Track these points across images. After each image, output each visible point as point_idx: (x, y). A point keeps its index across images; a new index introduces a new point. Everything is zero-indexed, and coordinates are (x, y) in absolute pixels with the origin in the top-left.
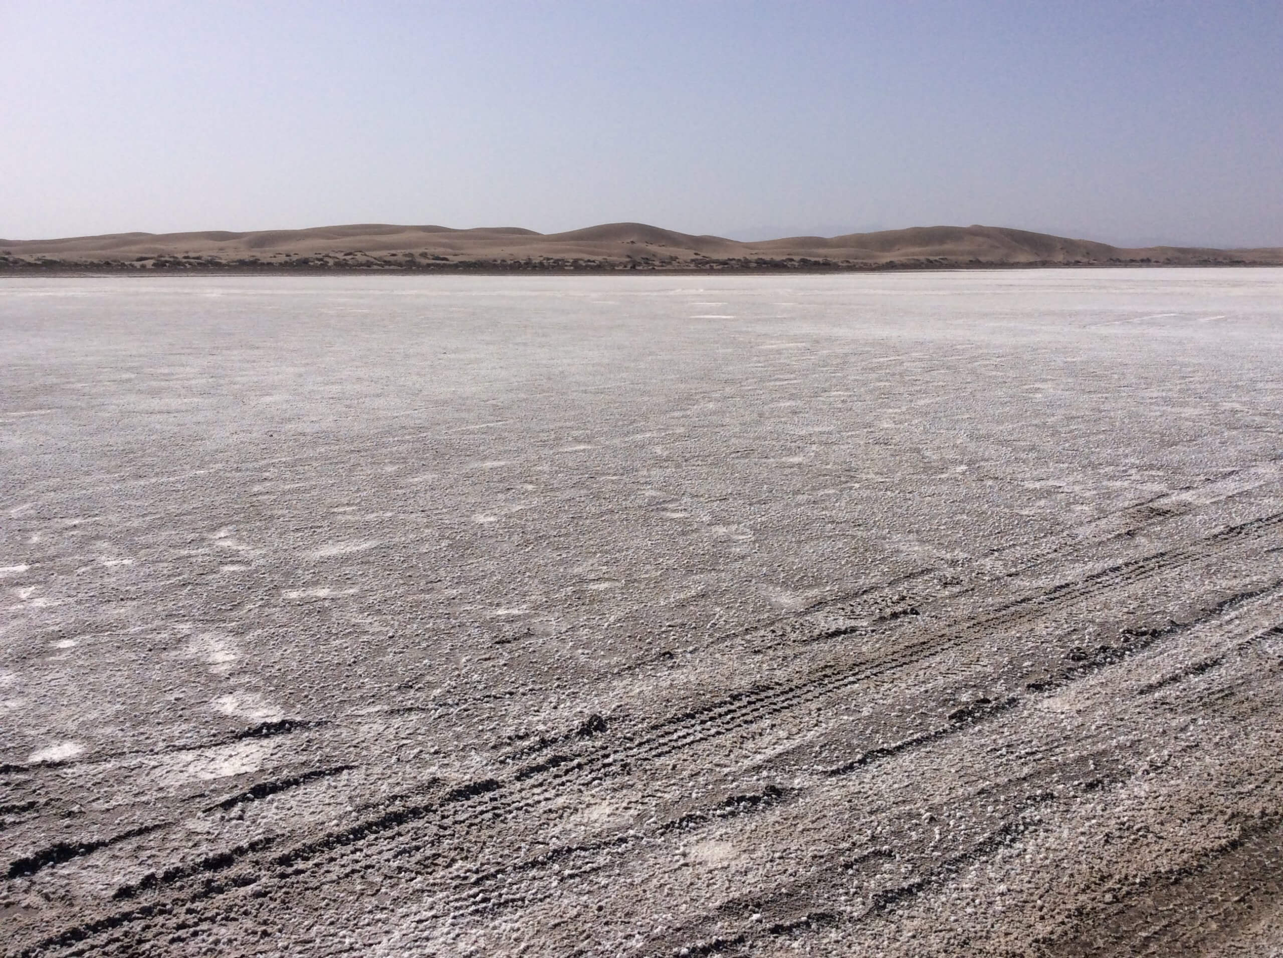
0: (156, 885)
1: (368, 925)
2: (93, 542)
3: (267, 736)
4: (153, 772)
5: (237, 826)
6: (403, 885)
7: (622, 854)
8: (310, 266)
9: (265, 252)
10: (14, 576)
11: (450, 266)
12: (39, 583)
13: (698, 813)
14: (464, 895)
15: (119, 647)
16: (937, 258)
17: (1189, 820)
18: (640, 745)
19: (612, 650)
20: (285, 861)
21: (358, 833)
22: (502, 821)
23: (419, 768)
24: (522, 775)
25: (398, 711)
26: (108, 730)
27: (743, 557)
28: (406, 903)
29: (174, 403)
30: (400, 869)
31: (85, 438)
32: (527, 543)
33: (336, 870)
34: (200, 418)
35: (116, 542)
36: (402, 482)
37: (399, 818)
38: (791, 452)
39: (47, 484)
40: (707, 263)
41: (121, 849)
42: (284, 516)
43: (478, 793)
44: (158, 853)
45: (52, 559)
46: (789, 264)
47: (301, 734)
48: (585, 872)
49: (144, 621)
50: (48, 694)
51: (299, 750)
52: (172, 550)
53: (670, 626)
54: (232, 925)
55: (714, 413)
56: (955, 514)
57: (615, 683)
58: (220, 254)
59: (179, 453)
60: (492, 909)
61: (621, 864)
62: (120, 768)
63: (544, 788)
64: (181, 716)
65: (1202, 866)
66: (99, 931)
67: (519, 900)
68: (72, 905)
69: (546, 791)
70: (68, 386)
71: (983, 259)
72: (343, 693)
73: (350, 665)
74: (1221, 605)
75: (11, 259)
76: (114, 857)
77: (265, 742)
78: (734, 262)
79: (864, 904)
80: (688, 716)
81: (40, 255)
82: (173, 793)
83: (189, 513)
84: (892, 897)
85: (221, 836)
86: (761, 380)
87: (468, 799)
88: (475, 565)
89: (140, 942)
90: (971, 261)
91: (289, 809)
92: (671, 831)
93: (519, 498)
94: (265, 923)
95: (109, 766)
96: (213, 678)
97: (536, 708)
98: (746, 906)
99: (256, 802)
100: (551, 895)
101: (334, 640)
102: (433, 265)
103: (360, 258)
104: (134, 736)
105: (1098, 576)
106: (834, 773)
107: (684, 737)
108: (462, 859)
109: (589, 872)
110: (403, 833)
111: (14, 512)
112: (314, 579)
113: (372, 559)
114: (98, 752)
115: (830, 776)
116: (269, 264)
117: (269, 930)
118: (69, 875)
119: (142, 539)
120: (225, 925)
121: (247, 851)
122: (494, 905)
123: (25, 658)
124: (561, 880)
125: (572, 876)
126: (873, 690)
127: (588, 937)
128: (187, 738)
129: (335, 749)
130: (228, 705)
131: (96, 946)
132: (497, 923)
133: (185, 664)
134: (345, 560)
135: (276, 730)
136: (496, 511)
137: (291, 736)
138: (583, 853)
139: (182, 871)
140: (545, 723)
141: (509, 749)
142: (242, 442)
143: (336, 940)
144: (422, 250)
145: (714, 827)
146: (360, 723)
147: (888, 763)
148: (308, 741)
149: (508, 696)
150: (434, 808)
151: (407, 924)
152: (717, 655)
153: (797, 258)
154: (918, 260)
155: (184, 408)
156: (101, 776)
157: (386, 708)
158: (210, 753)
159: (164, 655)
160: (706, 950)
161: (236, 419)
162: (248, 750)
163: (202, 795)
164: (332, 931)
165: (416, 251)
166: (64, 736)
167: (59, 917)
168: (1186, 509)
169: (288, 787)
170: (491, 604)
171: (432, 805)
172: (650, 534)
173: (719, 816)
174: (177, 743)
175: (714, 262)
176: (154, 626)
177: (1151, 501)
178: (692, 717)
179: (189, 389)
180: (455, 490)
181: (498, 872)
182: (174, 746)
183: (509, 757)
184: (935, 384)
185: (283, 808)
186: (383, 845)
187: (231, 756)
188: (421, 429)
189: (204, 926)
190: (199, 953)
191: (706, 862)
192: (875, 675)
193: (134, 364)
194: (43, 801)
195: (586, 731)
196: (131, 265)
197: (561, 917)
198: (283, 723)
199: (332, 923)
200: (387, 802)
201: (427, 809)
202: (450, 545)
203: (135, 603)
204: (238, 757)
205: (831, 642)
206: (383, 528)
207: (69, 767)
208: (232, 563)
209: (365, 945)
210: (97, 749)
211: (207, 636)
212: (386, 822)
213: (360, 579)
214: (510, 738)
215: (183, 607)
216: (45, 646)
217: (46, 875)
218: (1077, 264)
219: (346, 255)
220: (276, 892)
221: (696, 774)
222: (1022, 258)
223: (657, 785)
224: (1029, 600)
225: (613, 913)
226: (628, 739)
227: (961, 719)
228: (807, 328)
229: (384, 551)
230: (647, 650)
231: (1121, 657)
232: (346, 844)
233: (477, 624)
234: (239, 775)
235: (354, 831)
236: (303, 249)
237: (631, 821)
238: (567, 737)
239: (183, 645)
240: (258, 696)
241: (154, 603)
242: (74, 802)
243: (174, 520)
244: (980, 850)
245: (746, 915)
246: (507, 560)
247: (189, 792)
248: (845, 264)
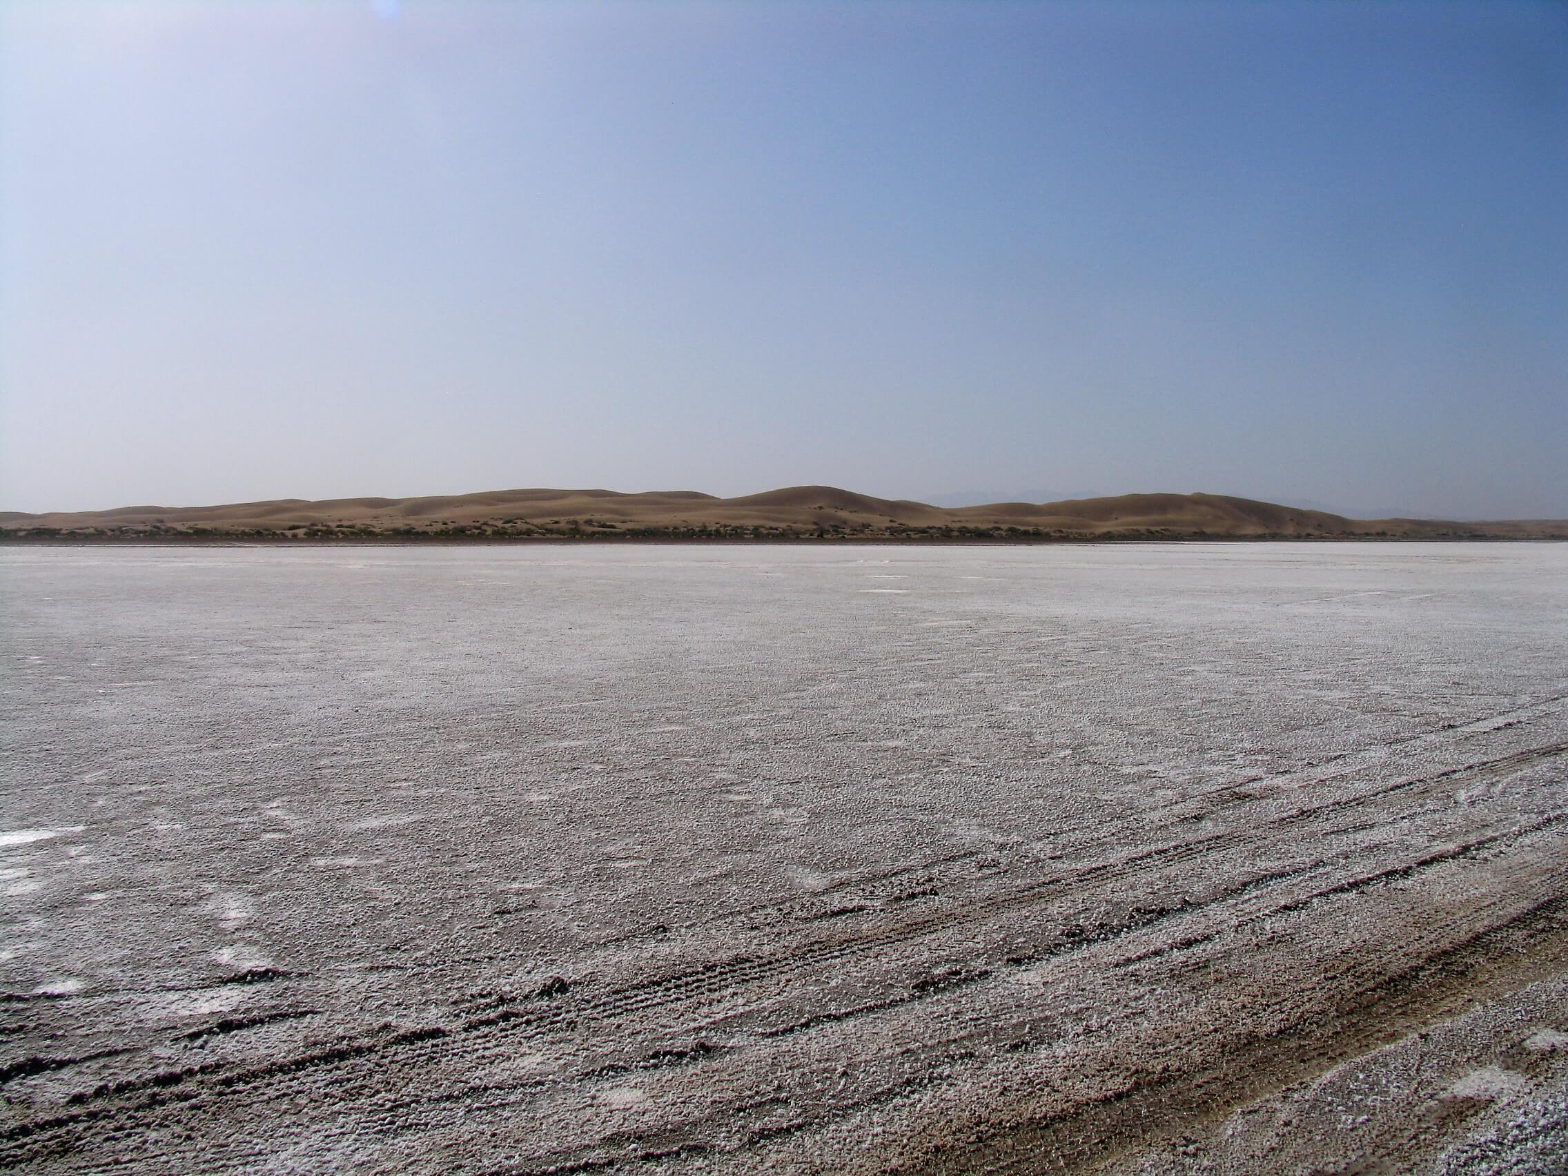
0: (107, 1095)
1: (282, 1136)
2: (153, 807)
3: (250, 983)
4: (139, 1007)
5: (196, 1054)
6: (325, 1107)
7: (535, 1095)
8: (467, 535)
9: (419, 520)
10: (69, 835)
11: (616, 534)
12: (90, 842)
13: (621, 1063)
14: (375, 1118)
15: (144, 901)
16: (1158, 529)
17: (1094, 1076)
18: (596, 1006)
19: (609, 923)
20: (228, 1082)
21: (300, 1065)
22: (435, 1063)
23: (379, 1016)
24: (470, 1027)
25: (378, 968)
26: (111, 970)
27: (787, 840)
28: (321, 1122)
29: (274, 676)
30: (326, 1095)
31: (177, 709)
32: (570, 821)
33: (271, 1092)
34: (294, 692)
35: (173, 807)
36: (468, 760)
37: (342, 1056)
38: (892, 735)
39: (127, 752)
40: (904, 531)
41: (88, 1067)
42: (339, 789)
43: (422, 1040)
44: (119, 1072)
45: (110, 821)
46: (996, 533)
47: (282, 983)
48: (493, 1106)
49: (175, 879)
50: (68, 938)
51: (275, 995)
52: (222, 817)
53: (677, 903)
54: (163, 1131)
55: (831, 695)
56: (1032, 798)
57: (597, 953)
58: (374, 523)
59: (262, 726)
60: (396, 1130)
61: (530, 1103)
62: (110, 1002)
63: (488, 1039)
64: (179, 962)
65: (1077, 1114)
66: (46, 1129)
67: (423, 1124)
68: (28, 1108)
69: (489, 1041)
70: (178, 659)
71: (1208, 530)
72: (333, 950)
73: (349, 927)
74: (1245, 885)
75: (163, 527)
76: (80, 1073)
77: (247, 988)
78: (934, 530)
79: (741, 1140)
80: (654, 983)
81: (191, 524)
82: (150, 1024)
83: (250, 784)
84: (767, 1135)
85: (179, 1061)
86: (902, 660)
87: (412, 1044)
88: (506, 842)
89: (79, 1139)
90: (1195, 533)
91: (248, 1044)
92: (590, 1078)
93: (582, 778)
94: (192, 1129)
95: (102, 1000)
96: (221, 932)
97: (509, 972)
98: (628, 1138)
99: (221, 1036)
100: (454, 1122)
101: (343, 904)
102: (598, 533)
103: (520, 525)
104: (132, 977)
105: (1141, 858)
106: (772, 1035)
107: (642, 1001)
108: (386, 1091)
109: (497, 1106)
110: (342, 1067)
111: (88, 778)
112: (345, 849)
113: (407, 832)
114: (96, 988)
115: (767, 1037)
116: (425, 533)
117: (193, 1135)
118: (36, 1085)
119: (198, 807)
120: (157, 1130)
121: (197, 1072)
122: (398, 1127)
123: (56, 907)
124: (468, 1112)
125: (479, 1109)
126: (853, 964)
127: (473, 1156)
128: (178, 980)
129: (308, 996)
130: (225, 955)
131: (39, 1141)
132: (396, 1141)
133: (197, 919)
134: (382, 832)
135: (260, 978)
136: (553, 790)
137: (272, 984)
138: (498, 1091)
139: (134, 1084)
140: (511, 985)
141: (468, 1005)
142: (325, 717)
143: (249, 1146)
144: (587, 517)
145: (632, 1077)
146: (339, 977)
147: (829, 1027)
148: (285, 989)
149: (486, 960)
150: (377, 1049)
151: (319, 1137)
152: (713, 931)
153: (1004, 527)
154: (1138, 531)
155: (282, 682)
156: (91, 1008)
157: (368, 965)
158: (194, 995)
159: (182, 911)
160: (573, 1170)
161: (330, 694)
162: (230, 993)
163: (174, 1028)
164: (248, 1139)
165: (581, 518)
166: (70, 974)
167: (14, 1117)
168: (1273, 792)
169: (253, 1025)
170: (507, 878)
171: (375, 1046)
172: (701, 815)
173: (641, 1068)
174: (168, 985)
175: (911, 531)
176: (182, 884)
177: (1240, 785)
178: (659, 984)
179: (295, 663)
180: (518, 769)
181: (412, 1102)
182: (164, 986)
183: (464, 1011)
184: (1087, 665)
185: (242, 1042)
186: (320, 1075)
187: (213, 998)
188: (512, 706)
189: (140, 1130)
190: (126, 1150)
191: (611, 1105)
192: (863, 950)
193: (249, 637)
194: (32, 1025)
195: (547, 992)
196: (282, 534)
197: (456, 1140)
198: (267, 971)
199: (250, 1133)
200: (336, 1041)
201: (370, 1050)
202: (490, 822)
203: (171, 863)
204: (218, 1000)
205: (833, 920)
206: (432, 803)
207: (66, 1000)
208: (274, 831)
209: (272, 1152)
210: (94, 985)
211: (227, 896)
212: (326, 1058)
213: (389, 851)
214: (472, 995)
215: (214, 868)
216: (79, 897)
217: (16, 1084)
218: (1308, 537)
219: (504, 523)
220: (211, 1107)
221: (636, 1033)
222: (1250, 530)
223: (594, 1041)
224: (1059, 881)
225: (505, 1139)
226: (585, 1001)
227: (923, 989)
228: (982, 605)
229: (422, 826)
230: (643, 924)
231: (1117, 934)
232: (288, 1074)
233: (484, 896)
234: (214, 1013)
235: (297, 1063)
236: (462, 516)
237: (556, 1069)
238: (526, 997)
239: (203, 903)
240: (255, 949)
241: (189, 865)
242: (60, 1028)
243: (235, 790)
244: (876, 1099)
245: (626, 1145)
246: (542, 838)
247: (163, 1024)
248: (1058, 535)
